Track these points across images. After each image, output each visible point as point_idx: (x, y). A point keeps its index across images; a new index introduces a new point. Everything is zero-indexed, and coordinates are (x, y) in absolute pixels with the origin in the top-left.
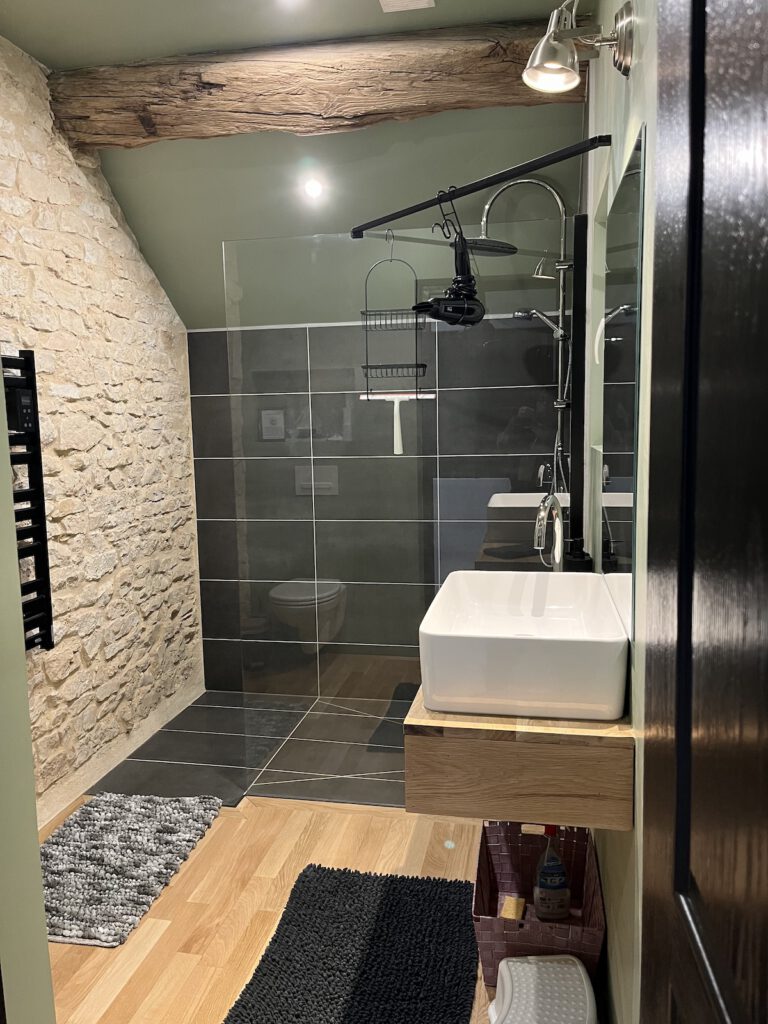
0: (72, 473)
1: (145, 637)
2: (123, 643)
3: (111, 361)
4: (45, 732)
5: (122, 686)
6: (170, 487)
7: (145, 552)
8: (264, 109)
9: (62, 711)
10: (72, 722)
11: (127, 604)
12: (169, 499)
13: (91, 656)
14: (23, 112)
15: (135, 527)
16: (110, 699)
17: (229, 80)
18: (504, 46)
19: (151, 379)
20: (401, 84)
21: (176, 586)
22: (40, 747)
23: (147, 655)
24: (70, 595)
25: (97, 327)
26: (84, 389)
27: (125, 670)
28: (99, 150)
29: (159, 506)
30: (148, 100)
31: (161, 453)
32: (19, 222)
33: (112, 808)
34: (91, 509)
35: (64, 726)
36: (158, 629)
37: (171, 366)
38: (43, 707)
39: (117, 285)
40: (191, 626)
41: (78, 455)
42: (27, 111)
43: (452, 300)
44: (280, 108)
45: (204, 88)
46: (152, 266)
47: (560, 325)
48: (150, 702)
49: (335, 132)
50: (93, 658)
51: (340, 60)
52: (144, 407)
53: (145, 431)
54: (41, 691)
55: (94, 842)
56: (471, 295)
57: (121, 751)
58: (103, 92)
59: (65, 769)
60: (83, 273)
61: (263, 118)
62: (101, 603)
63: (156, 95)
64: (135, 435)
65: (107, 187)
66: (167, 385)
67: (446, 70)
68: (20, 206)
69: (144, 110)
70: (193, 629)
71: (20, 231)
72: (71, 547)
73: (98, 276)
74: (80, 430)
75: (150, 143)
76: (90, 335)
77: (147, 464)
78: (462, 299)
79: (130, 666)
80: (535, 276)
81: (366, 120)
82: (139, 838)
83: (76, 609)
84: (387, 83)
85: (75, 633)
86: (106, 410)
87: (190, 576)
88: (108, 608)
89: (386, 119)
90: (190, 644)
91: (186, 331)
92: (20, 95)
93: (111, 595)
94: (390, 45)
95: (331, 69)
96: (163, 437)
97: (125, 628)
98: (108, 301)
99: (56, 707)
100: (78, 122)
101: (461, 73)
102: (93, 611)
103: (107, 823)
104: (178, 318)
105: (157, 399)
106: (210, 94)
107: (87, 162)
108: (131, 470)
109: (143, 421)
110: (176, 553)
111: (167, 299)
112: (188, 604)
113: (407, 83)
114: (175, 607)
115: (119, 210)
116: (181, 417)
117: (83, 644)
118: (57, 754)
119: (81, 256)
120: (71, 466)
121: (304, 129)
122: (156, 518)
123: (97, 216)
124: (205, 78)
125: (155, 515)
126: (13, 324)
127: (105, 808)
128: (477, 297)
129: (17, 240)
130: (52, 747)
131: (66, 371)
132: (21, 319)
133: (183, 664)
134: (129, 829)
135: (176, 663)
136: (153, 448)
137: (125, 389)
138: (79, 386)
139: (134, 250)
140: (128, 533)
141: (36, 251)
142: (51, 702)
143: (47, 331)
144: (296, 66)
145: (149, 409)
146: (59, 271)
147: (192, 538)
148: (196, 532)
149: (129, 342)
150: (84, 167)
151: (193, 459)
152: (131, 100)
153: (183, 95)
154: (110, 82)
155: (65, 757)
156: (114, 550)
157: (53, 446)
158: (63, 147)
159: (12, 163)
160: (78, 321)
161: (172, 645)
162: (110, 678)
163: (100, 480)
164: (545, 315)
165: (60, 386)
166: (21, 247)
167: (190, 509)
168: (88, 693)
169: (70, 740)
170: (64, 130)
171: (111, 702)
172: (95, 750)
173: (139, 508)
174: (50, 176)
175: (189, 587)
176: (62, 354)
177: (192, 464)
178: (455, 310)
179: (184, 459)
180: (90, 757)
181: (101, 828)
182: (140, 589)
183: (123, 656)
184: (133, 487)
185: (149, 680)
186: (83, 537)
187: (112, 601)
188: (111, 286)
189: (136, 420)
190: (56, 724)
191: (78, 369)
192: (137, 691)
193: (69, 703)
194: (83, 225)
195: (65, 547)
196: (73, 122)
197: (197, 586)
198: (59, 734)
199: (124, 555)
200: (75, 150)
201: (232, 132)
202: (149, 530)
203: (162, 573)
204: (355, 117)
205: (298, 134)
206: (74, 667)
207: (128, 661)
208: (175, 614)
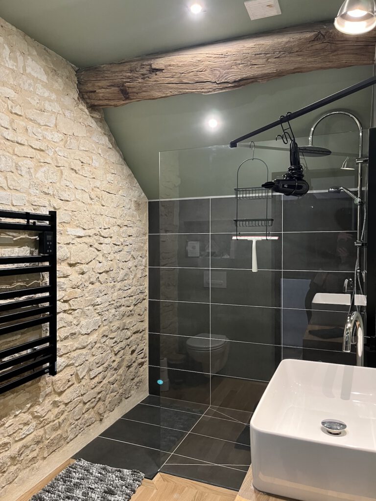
0: (77, 275)
1: (115, 365)
2: (101, 369)
3: (104, 216)
4: (50, 422)
5: (99, 393)
6: (135, 283)
7: (118, 318)
8: (185, 81)
9: (61, 409)
10: (67, 415)
11: (105, 347)
12: (133, 288)
13: (81, 377)
14: (61, 89)
15: (113, 304)
16: (91, 401)
17: (166, 66)
18: (323, 34)
19: (126, 226)
20: (261, 61)
21: (135, 336)
22: (47, 431)
23: (115, 375)
24: (72, 343)
25: (97, 198)
26: (87, 231)
27: (102, 384)
28: (103, 109)
29: (127, 293)
30: (125, 80)
31: (130, 264)
32: (56, 145)
33: (83, 471)
34: (87, 295)
35: (62, 418)
36: (123, 360)
37: (138, 218)
38: (50, 407)
39: (110, 177)
40: (142, 358)
41: (81, 266)
42: (64, 89)
43: (288, 180)
44: (193, 80)
45: (153, 72)
46: (130, 167)
47: (359, 196)
48: (116, 402)
49: (224, 91)
50: (83, 378)
51: (225, 50)
52: (122, 240)
53: (122, 252)
54: (50, 397)
55: (68, 494)
56: (300, 177)
57: (96, 431)
58: (102, 77)
59: (61, 443)
60: (91, 171)
61: (184, 86)
62: (89, 347)
63: (129, 77)
64: (115, 255)
65: (107, 128)
66: (135, 229)
67: (288, 51)
68: (57, 137)
69: (123, 86)
70: (143, 360)
71: (56, 150)
72: (74, 316)
73: (99, 173)
74: (83, 253)
75: (127, 103)
76: (93, 203)
77: (122, 270)
78: (295, 180)
79: (105, 381)
80: (342, 168)
81: (242, 83)
82: (93, 495)
83: (74, 351)
84: (253, 61)
85: (73, 364)
86: (99, 242)
87: (143, 331)
88: (93, 349)
89: (252, 82)
90: (142, 368)
91: (148, 201)
92: (60, 80)
93: (96, 342)
94: (255, 40)
95: (221, 56)
96: (132, 256)
97: (103, 360)
98: (105, 185)
99: (58, 407)
100: (91, 94)
101: (297, 52)
102: (84, 351)
103: (78, 481)
104: (143, 194)
105: (129, 236)
106: (156, 75)
107: (96, 115)
108: (112, 274)
109: (121, 247)
110: (136, 318)
111: (138, 184)
112: (141, 346)
113: (264, 60)
114: (133, 348)
115: (113, 139)
116: (142, 245)
117: (77, 370)
118: (56, 434)
119: (90, 162)
120: (77, 272)
121: (206, 90)
122: (125, 299)
123: (101, 142)
124: (154, 66)
125: (125, 297)
126: (48, 197)
127: (79, 470)
128: (304, 178)
129: (54, 154)
130: (54, 430)
131: (77, 222)
132: (53, 195)
133: (136, 380)
134: (89, 488)
135: (133, 379)
136: (125, 262)
137: (111, 231)
138: (84, 229)
139: (121, 159)
140: (108, 308)
141: (64, 160)
142: (55, 404)
143: (67, 201)
144: (202, 56)
145: (124, 241)
146: (77, 170)
147: (146, 310)
148: (147, 306)
149: (115, 207)
150: (95, 118)
151: (148, 267)
152: (116, 81)
153: (142, 77)
154: (106, 72)
155: (62, 436)
156: (99, 317)
157: (67, 261)
158: (83, 107)
159: (53, 115)
160: (87, 196)
161: (131, 369)
162: (92, 389)
163: (93, 279)
164: (348, 190)
165: (73, 229)
166: (56, 158)
167: (145, 294)
168: (78, 398)
169: (65, 426)
170: (84, 99)
171: (92, 403)
172: (80, 431)
173: (116, 294)
174: (76, 122)
175: (142, 337)
176: (75, 213)
177: (147, 270)
178: (289, 186)
179: (143, 267)
180: (77, 435)
181: (74, 485)
182: (113, 338)
183: (101, 376)
184: (113, 283)
185: (116, 390)
186: (81, 311)
187: (96, 346)
188: (106, 177)
189: (116, 247)
190: (57, 417)
191: (84, 220)
192: (108, 396)
193: (66, 404)
194: (93, 147)
195: (70, 316)
196: (88, 94)
197: (147, 336)
198: (59, 422)
199: (105, 320)
200: (90, 109)
201: (168, 95)
202: (120, 306)
203: (127, 329)
204: (235, 82)
205: (203, 94)
206: (70, 383)
207: (104, 379)
208: (133, 352)
